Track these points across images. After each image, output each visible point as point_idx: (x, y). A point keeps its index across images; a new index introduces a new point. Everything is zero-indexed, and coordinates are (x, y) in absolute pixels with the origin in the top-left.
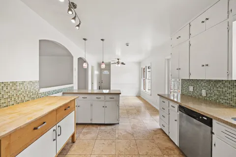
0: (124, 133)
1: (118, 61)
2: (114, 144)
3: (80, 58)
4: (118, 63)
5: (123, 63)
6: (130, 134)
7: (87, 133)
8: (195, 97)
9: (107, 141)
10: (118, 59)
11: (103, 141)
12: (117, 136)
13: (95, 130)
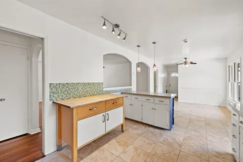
0: (170, 141)
1: (185, 60)
2: (154, 145)
3: (140, 63)
4: (186, 63)
5: (191, 63)
6: (178, 143)
7: (136, 129)
9: (148, 140)
10: (186, 59)
11: (144, 139)
12: (161, 140)
13: (143, 129)
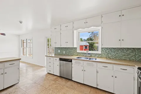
6: (33, 83)
8: (61, 54)
